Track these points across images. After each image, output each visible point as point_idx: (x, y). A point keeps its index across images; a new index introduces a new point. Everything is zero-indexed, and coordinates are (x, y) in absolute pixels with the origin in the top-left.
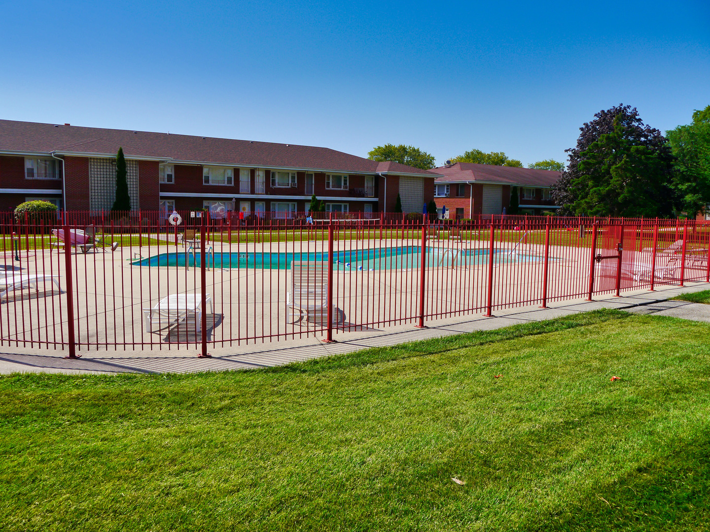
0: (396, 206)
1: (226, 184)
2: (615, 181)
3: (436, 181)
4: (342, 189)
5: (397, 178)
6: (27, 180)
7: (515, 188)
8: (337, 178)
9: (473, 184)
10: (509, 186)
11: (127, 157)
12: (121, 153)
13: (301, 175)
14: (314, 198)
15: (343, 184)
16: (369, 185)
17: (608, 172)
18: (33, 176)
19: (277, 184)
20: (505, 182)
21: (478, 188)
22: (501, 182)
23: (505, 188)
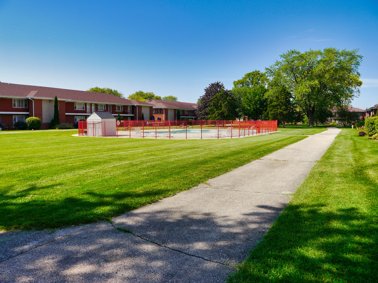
0: (142, 118)
1: (82, 110)
2: (223, 109)
3: (153, 108)
4: (120, 111)
5: (141, 106)
6: (13, 108)
7: (178, 110)
8: (119, 107)
9: (165, 109)
10: (176, 109)
11: (58, 99)
12: (56, 98)
13: (107, 105)
14: (119, 115)
15: (121, 109)
16: (129, 109)
17: (221, 106)
18: (15, 107)
19: (99, 109)
20: (175, 108)
21: (166, 110)
22: (174, 108)
23: (175, 110)
